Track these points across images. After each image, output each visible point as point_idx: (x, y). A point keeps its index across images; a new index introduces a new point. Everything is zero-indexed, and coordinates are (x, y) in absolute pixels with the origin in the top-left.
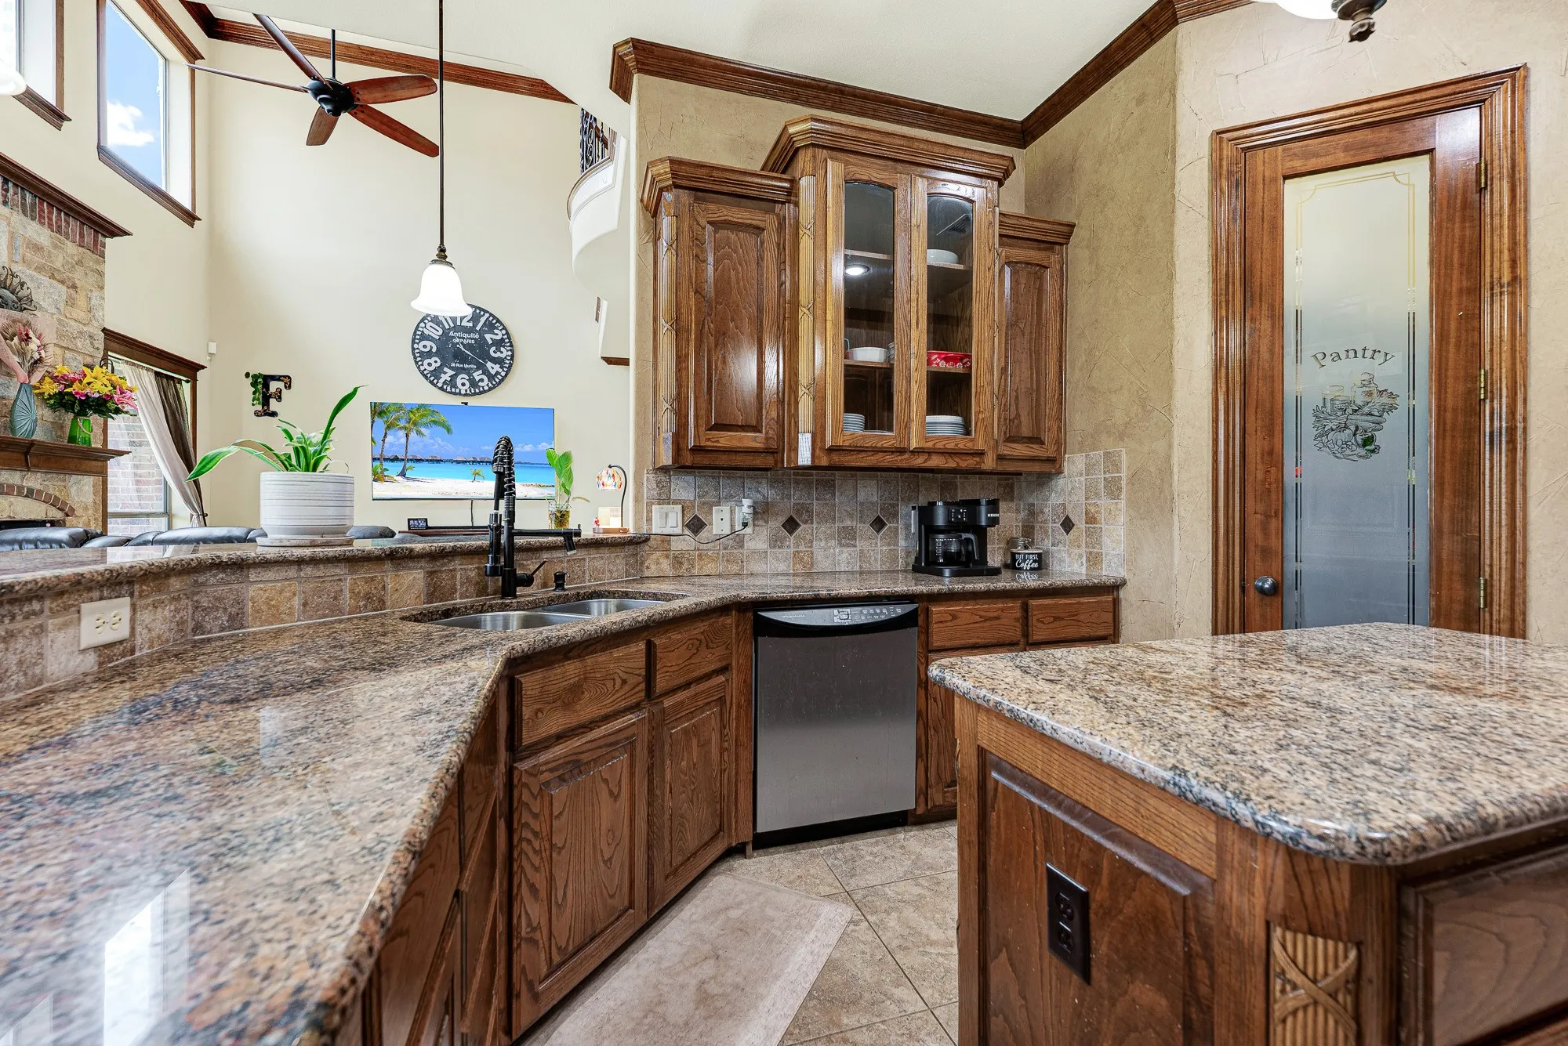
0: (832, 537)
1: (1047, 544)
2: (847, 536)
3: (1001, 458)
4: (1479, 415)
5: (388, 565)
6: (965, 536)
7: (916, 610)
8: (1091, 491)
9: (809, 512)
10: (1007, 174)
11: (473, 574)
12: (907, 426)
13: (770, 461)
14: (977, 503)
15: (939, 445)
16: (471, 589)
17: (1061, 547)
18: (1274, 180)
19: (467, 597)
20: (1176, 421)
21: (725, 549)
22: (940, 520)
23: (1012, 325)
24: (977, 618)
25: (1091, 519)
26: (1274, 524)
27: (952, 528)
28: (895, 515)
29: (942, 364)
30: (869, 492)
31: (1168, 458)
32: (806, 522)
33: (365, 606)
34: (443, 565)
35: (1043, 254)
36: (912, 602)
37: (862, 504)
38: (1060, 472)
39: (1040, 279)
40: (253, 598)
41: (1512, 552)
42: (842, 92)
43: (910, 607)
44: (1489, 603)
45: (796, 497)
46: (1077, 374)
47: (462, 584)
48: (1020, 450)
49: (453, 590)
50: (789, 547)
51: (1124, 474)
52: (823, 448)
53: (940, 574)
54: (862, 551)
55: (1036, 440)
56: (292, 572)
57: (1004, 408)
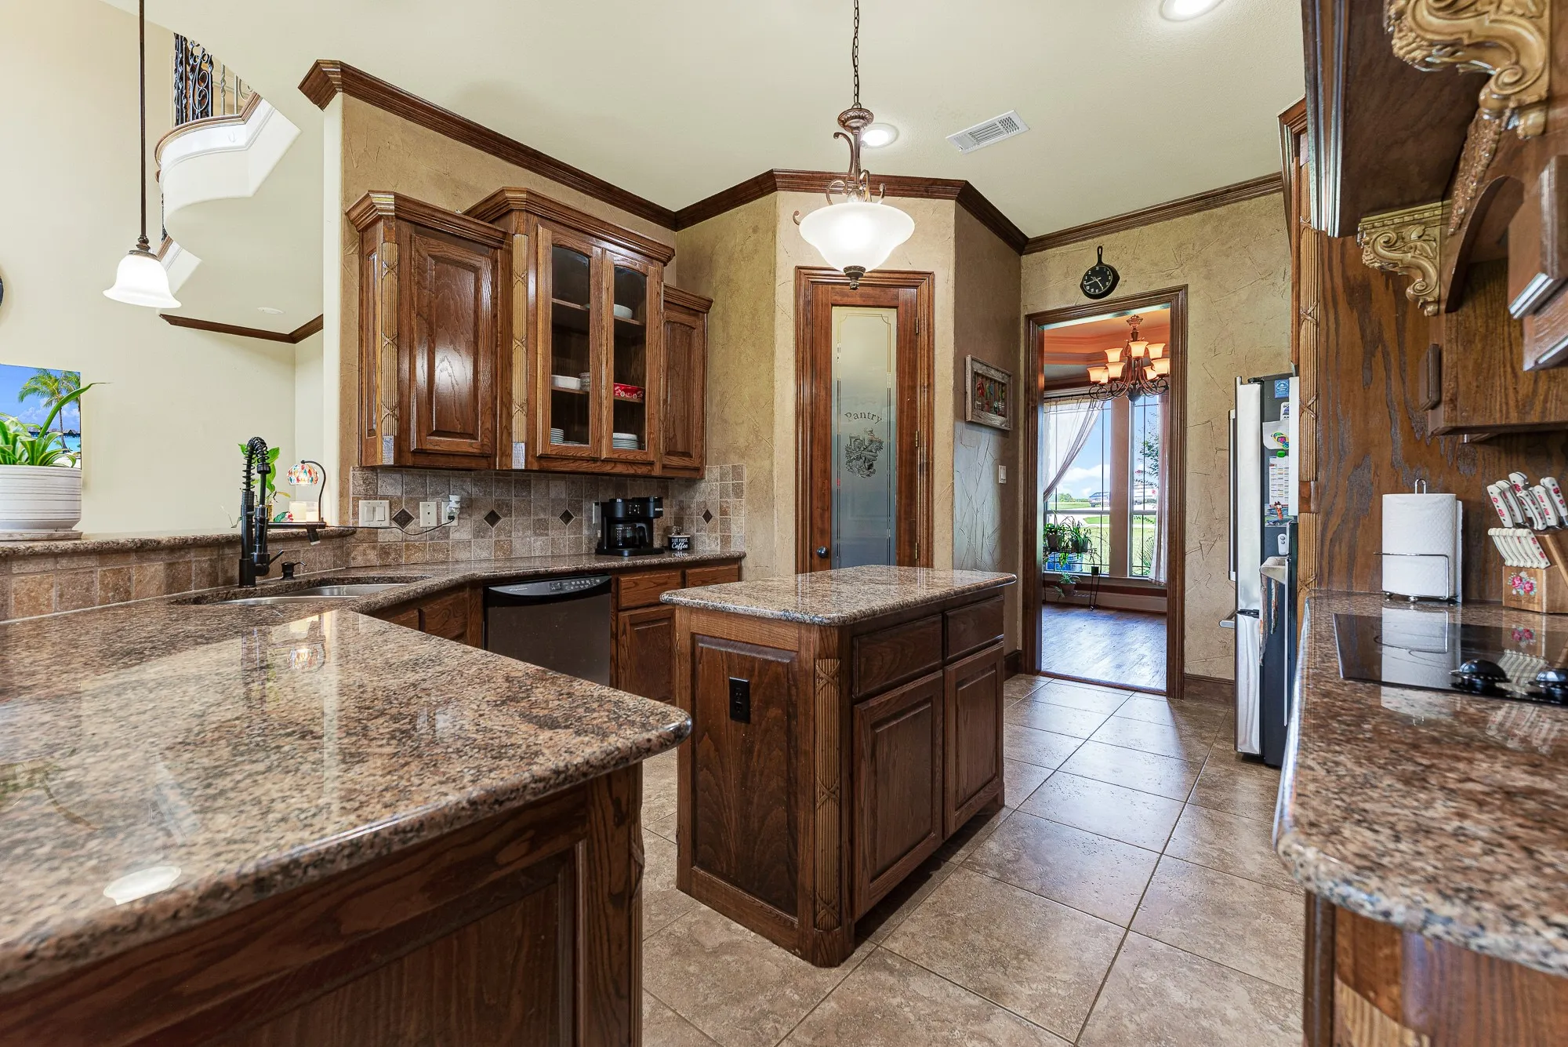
0: (528, 528)
1: (693, 530)
2: (541, 527)
3: (664, 467)
4: (916, 455)
5: (133, 557)
6: (638, 525)
7: (610, 580)
8: (723, 493)
9: (509, 506)
10: (670, 259)
11: (206, 565)
12: (599, 441)
13: (483, 463)
14: (647, 500)
15: (623, 457)
16: (205, 580)
17: (703, 533)
18: (827, 305)
19: (201, 588)
20: (775, 449)
21: (431, 539)
22: (620, 514)
23: (670, 368)
24: (652, 585)
25: (724, 512)
26: (827, 515)
27: (629, 519)
28: (580, 510)
29: (623, 394)
30: (559, 491)
31: (771, 471)
32: (505, 516)
33: (113, 596)
34: (182, 557)
35: (693, 318)
36: (605, 574)
37: (553, 500)
38: (702, 478)
39: (690, 336)
40: (15, 589)
41: (928, 529)
42: (538, 158)
43: (606, 578)
44: (919, 557)
45: (497, 494)
46: (714, 409)
47: (197, 575)
48: (676, 461)
49: (189, 581)
50: (491, 537)
51: (745, 481)
52: (534, 456)
53: (621, 554)
54: (553, 539)
55: (687, 454)
56: (49, 565)
57: (666, 431)
